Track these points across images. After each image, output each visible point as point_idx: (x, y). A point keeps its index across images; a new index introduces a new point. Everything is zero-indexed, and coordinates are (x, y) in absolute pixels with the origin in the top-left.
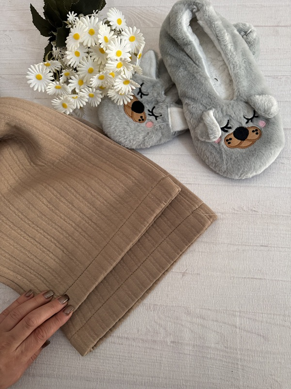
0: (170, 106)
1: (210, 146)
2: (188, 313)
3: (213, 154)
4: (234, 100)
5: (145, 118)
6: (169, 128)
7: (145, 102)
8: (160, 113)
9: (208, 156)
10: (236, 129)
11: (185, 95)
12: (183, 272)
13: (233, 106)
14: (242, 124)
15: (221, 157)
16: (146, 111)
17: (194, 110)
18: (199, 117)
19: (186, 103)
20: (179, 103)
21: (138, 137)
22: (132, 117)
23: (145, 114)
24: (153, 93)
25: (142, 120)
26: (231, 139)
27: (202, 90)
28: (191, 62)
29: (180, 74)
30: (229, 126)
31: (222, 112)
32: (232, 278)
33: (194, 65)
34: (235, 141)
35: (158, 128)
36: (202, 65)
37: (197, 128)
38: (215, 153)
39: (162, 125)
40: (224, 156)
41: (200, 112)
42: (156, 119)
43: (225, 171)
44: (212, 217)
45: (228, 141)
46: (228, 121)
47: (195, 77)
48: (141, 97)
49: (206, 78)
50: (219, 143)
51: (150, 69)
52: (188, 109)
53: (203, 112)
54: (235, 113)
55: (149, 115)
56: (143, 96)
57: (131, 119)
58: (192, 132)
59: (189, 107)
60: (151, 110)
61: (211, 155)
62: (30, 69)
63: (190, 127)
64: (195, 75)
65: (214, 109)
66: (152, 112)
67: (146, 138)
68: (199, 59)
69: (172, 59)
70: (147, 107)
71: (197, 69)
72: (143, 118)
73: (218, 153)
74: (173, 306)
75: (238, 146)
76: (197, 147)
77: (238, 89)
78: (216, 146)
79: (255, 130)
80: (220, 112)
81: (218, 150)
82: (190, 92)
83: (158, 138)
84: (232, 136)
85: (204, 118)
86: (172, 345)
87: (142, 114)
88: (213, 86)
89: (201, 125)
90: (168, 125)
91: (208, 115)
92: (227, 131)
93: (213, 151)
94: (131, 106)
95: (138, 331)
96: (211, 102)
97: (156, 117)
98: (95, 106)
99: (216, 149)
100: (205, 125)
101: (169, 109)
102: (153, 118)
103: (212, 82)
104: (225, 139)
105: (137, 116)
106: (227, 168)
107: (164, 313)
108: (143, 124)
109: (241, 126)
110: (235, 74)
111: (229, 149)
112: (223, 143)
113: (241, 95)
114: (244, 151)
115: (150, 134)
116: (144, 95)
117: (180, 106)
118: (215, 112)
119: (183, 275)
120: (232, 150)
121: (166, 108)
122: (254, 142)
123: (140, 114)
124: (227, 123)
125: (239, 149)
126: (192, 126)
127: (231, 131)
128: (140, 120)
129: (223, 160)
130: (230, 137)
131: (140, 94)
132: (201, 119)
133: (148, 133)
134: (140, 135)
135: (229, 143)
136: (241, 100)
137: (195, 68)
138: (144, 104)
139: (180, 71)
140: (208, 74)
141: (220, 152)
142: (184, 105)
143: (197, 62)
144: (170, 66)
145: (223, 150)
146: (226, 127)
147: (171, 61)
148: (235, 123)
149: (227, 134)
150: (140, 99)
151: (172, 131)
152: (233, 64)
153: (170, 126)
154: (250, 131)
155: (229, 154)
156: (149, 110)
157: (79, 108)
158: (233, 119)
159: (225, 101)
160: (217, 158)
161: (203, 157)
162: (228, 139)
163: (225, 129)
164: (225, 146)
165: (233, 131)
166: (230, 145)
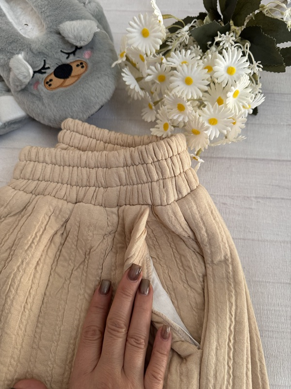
10: (57, 68)
26: (51, 80)
30: (47, 66)
31: (32, 52)
34: (57, 81)
46: (45, 61)
65: (23, 53)
75: (61, 86)
79: (79, 63)
80: (30, 52)
84: (53, 77)
89: (11, 73)
92: (45, 73)
96: (17, 45)
109: (61, 63)
111: (49, 91)
112: (42, 86)
122: (79, 76)
124: (43, 64)
125: (62, 89)
127: (51, 71)
130: (50, 78)
135: (50, 85)
145: (42, 94)
146: (44, 68)
148: (52, 60)
149: (45, 76)
154: (74, 66)
158: (49, 57)
162: (48, 80)
163: (43, 71)
164: (45, 89)
165: (53, 71)
166: (51, 87)
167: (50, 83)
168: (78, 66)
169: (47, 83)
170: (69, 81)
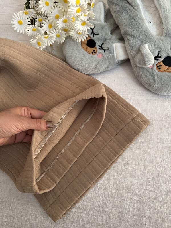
0: (115, 42)
1: (145, 71)
2: (129, 192)
3: (148, 76)
4: (164, 36)
5: (97, 51)
6: (114, 58)
7: (96, 40)
8: (108, 47)
9: (143, 78)
10: (165, 58)
11: (127, 34)
12: (125, 162)
13: (163, 40)
14: (169, 54)
15: (154, 79)
16: (97, 46)
17: (133, 44)
18: (137, 49)
19: (128, 39)
20: (122, 39)
21: (91, 65)
22: (87, 51)
23: (96, 48)
24: (102, 33)
25: (94, 52)
26: (160, 66)
27: (140, 29)
28: (132, 8)
29: (123, 18)
30: (159, 56)
31: (154, 46)
32: (161, 167)
33: (134, 10)
34: (164, 67)
35: (107, 58)
36: (140, 10)
37: (136, 57)
38: (149, 76)
39: (109, 56)
40: (156, 78)
41: (138, 45)
42: (105, 52)
43: (157, 89)
44: (147, 122)
45: (159, 67)
46: (159, 52)
47: (134, 20)
48: (94, 36)
49: (143, 20)
50: (152, 68)
51: (100, 16)
52: (129, 44)
53: (140, 46)
54: (164, 46)
55: (99, 49)
56: (94, 35)
57: (86, 52)
58: (131, 61)
59: (130, 42)
60: (101, 46)
61: (146, 77)
62: (13, 16)
63: (130, 57)
64: (135, 18)
65: (148, 43)
66: (101, 47)
67: (97, 66)
68: (137, 5)
69: (117, 7)
70: (98, 43)
71: (136, 13)
72: (95, 51)
73: (152, 76)
74: (118, 187)
75: (166, 71)
76: (135, 72)
77: (167, 28)
78: (150, 71)
80: (153, 45)
81: (151, 73)
82: (131, 31)
83: (106, 66)
84: (162, 64)
85: (141, 50)
86: (117, 214)
87: (94, 49)
88: (148, 26)
89: (139, 55)
90: (113, 56)
91: (145, 47)
92: (158, 60)
93: (148, 75)
94: (86, 43)
95: (93, 204)
96: (147, 38)
97: (105, 50)
98: (61, 43)
99: (150, 73)
100: (142, 55)
101: (114, 45)
102: (102, 51)
103: (147, 23)
104: (156, 66)
105: (91, 50)
106: (158, 87)
107: (111, 191)
108: (95, 56)
109: (168, 56)
110: (165, 16)
111: (159, 73)
112: (155, 68)
113: (169, 32)
114: (170, 74)
115: (100, 63)
116: (96, 35)
117: (122, 42)
118: (149, 45)
119: (125, 165)
120: (162, 73)
121: (112, 43)
123: (93, 48)
124: (158, 54)
125: (167, 73)
126: (132, 56)
127: (161, 60)
128: (92, 53)
129: (155, 81)
130: (160, 64)
131: (93, 34)
132: (139, 51)
133: (99, 62)
134: (93, 64)
135: (160, 69)
136: (169, 36)
137: (134, 13)
138: (96, 41)
139: (123, 15)
140: (144, 17)
141: (153, 75)
142: (125, 41)
143: (136, 8)
144: (115, 12)
145: (155, 73)
146: (157, 56)
147: (116, 9)
148: (164, 53)
149: (158, 62)
150: (92, 38)
151: (116, 60)
152: (164, 9)
153: (115, 56)
155: (160, 76)
156: (99, 46)
157: (49, 45)
158: (163, 51)
159: (157, 37)
160: (151, 80)
161: (140, 79)
162: (159, 65)
163: (156, 58)
164: (157, 71)
165: (162, 60)
166: (160, 70)
167: (160, 67)
169: (158, 67)
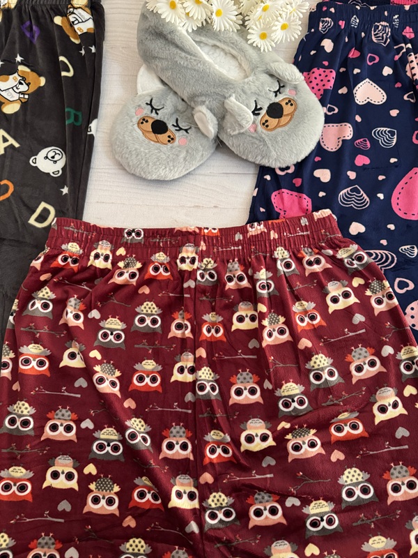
4: (252, 76)
5: (174, 135)
7: (164, 118)
10: (268, 107)
13: (254, 82)
16: (170, 126)
22: (158, 142)
23: (171, 131)
26: (267, 121)
30: (258, 107)
31: (245, 93)
34: (273, 122)
42: (187, 133)
46: (255, 101)
53: (223, 103)
54: (258, 90)
55: (176, 130)
56: (158, 112)
60: (175, 125)
65: (234, 94)
66: (178, 126)
70: (170, 122)
72: (172, 137)
75: (278, 126)
78: (255, 135)
84: (267, 117)
87: (168, 133)
91: (230, 101)
92: (259, 114)
94: (151, 130)
97: (185, 130)
102: (183, 133)
104: (260, 124)
105: (164, 137)
108: (175, 144)
109: (271, 102)
111: (269, 132)
112: (260, 128)
114: (286, 128)
118: (236, 97)
120: (274, 132)
122: (292, 114)
123: (165, 134)
124: (255, 105)
125: (280, 129)
127: (263, 112)
128: (169, 141)
131: (154, 111)
138: (165, 121)
141: (262, 140)
145: (263, 136)
146: (256, 109)
148: (263, 101)
149: (260, 117)
150: (158, 118)
154: (283, 104)
158: (260, 97)
159: (242, 81)
162: (264, 121)
163: (256, 112)
164: (264, 131)
165: (265, 111)
166: (269, 128)
167: (266, 124)
168: (287, 104)
169: (264, 124)
170: (284, 120)
